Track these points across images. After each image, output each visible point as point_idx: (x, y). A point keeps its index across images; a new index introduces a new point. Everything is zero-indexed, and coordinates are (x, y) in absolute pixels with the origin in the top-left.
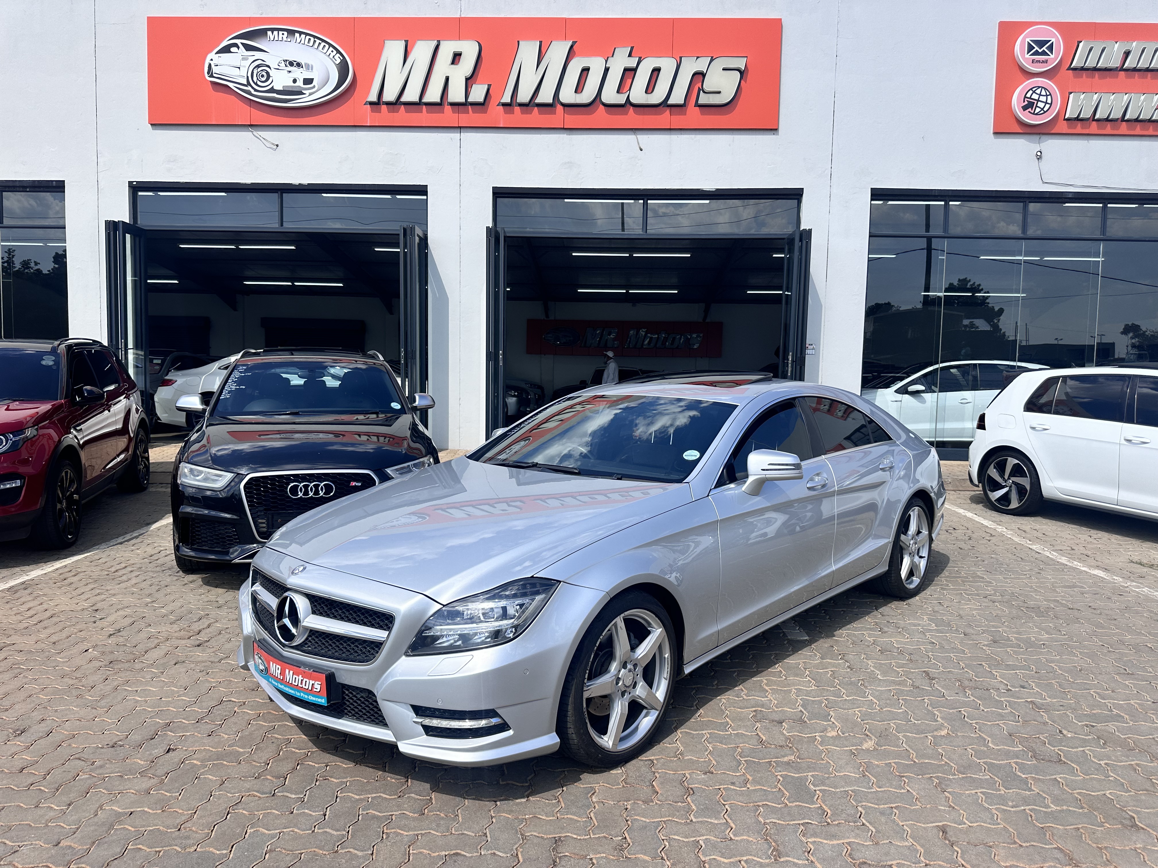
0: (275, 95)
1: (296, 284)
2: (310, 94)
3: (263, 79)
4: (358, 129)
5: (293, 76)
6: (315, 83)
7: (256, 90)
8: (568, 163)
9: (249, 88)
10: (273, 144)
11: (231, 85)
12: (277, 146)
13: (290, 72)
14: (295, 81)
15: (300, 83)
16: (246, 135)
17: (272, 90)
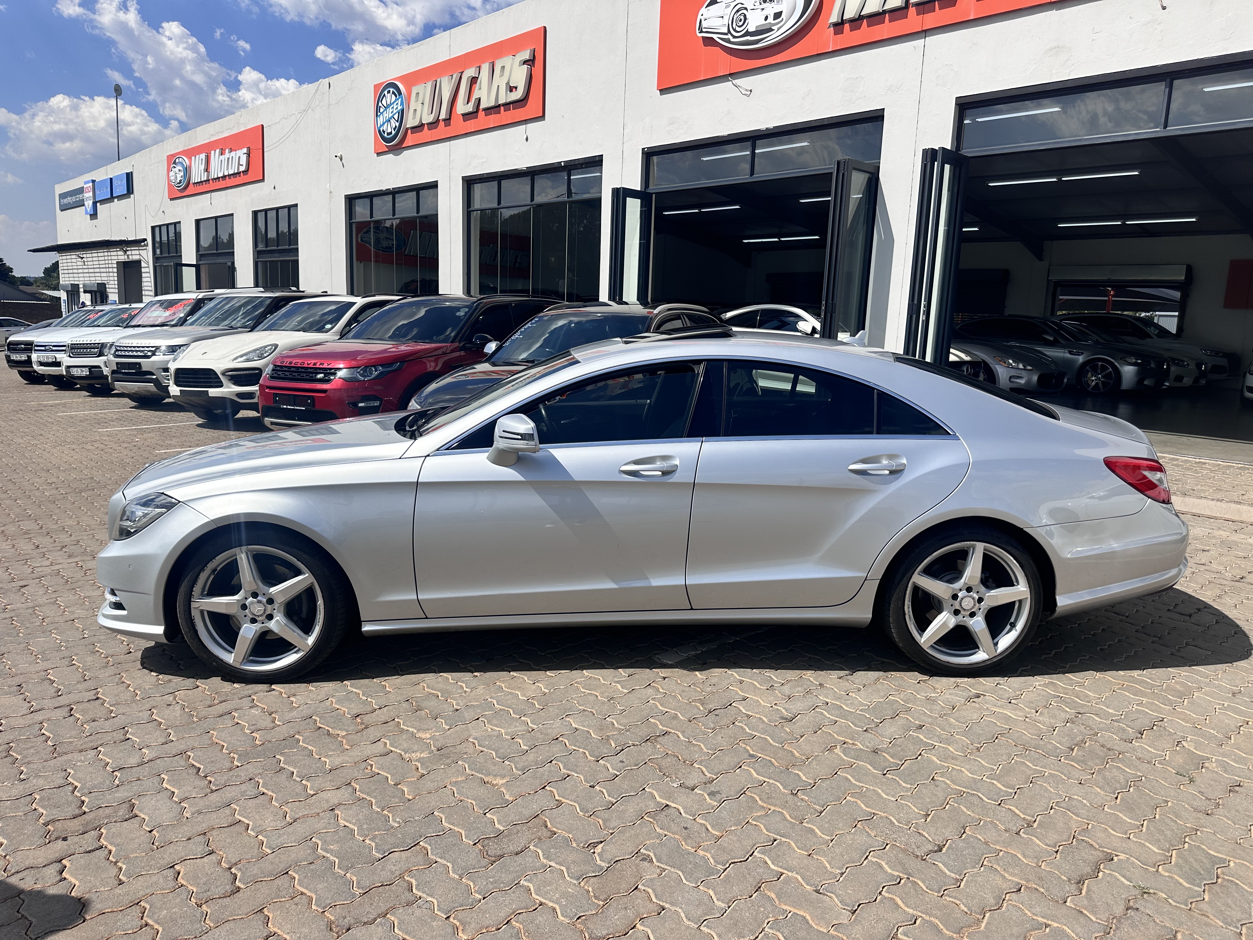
0: (749, 38)
1: (776, 240)
2: (779, 29)
3: (741, 23)
4: (821, 57)
5: (765, 13)
6: (783, 16)
7: (734, 37)
8: (1054, 48)
9: (729, 36)
10: (747, 90)
11: (715, 36)
12: (751, 91)
13: (763, 9)
14: (766, 18)
15: (771, 20)
16: (727, 86)
17: (748, 34)
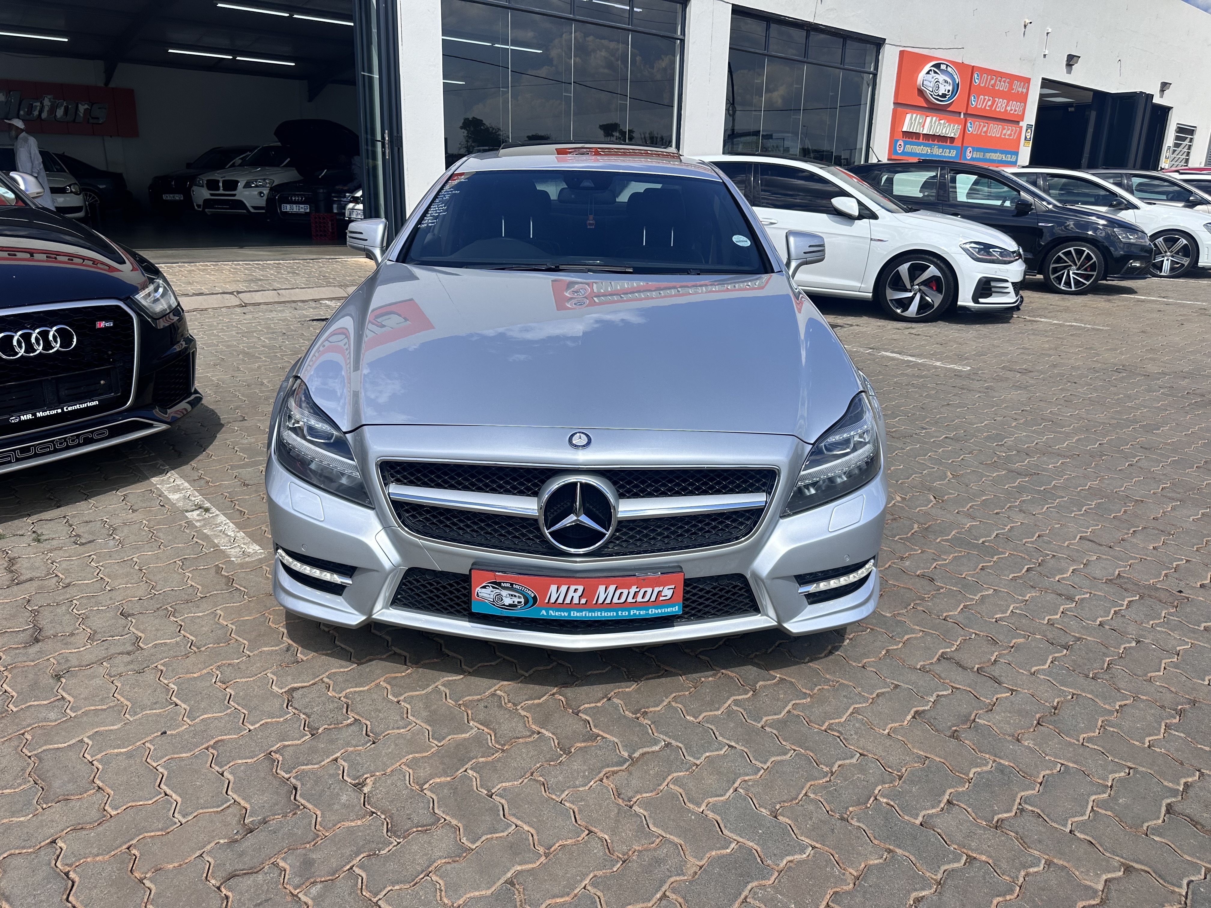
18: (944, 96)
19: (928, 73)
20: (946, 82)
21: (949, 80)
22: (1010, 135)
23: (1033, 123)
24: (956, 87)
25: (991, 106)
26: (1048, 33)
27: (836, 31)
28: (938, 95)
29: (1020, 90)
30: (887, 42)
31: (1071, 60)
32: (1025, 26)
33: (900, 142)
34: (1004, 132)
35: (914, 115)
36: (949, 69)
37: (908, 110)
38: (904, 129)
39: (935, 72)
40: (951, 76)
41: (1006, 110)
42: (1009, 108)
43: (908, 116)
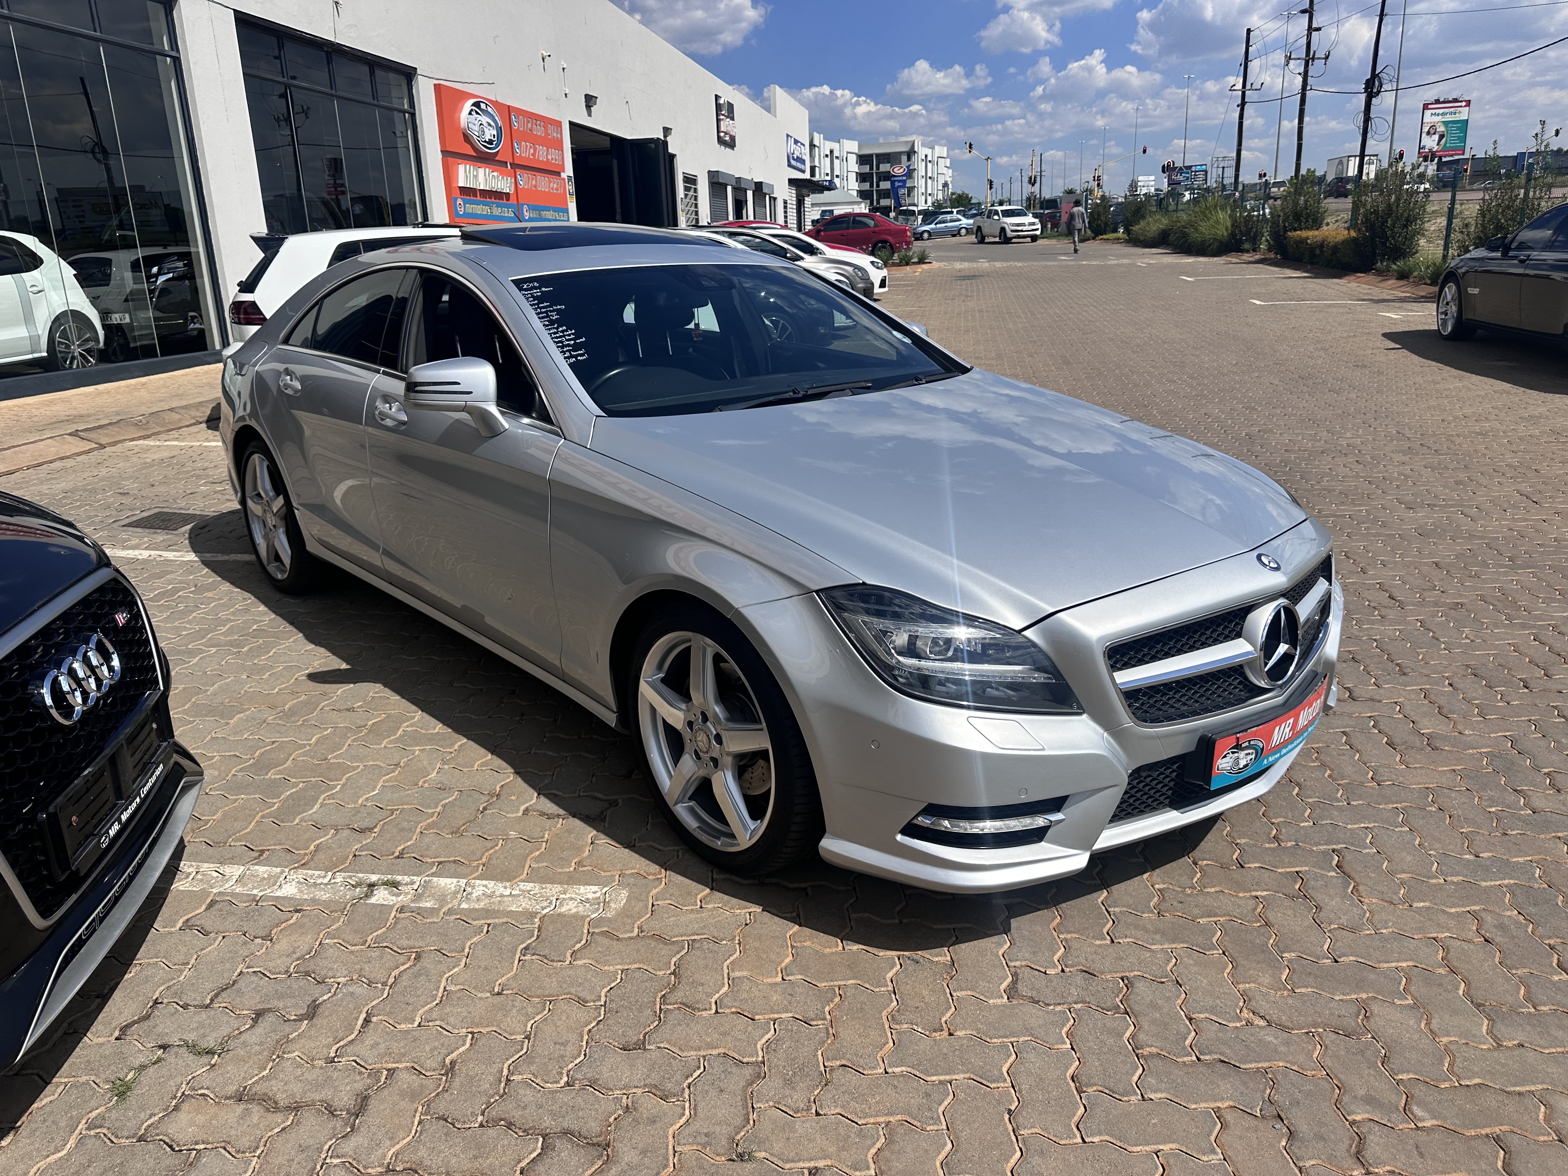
18: (490, 142)
19: (470, 114)
20: (489, 125)
21: (492, 123)
22: (557, 189)
23: (572, 175)
24: (499, 130)
25: (534, 155)
26: (563, 69)
27: (363, 55)
28: (485, 142)
29: (555, 135)
30: (419, 72)
31: (590, 101)
32: (543, 59)
33: (459, 201)
34: (551, 185)
35: (468, 166)
36: (489, 109)
37: (459, 161)
38: (461, 184)
39: (477, 113)
40: (492, 117)
41: (548, 159)
42: (550, 157)
43: (461, 168)
